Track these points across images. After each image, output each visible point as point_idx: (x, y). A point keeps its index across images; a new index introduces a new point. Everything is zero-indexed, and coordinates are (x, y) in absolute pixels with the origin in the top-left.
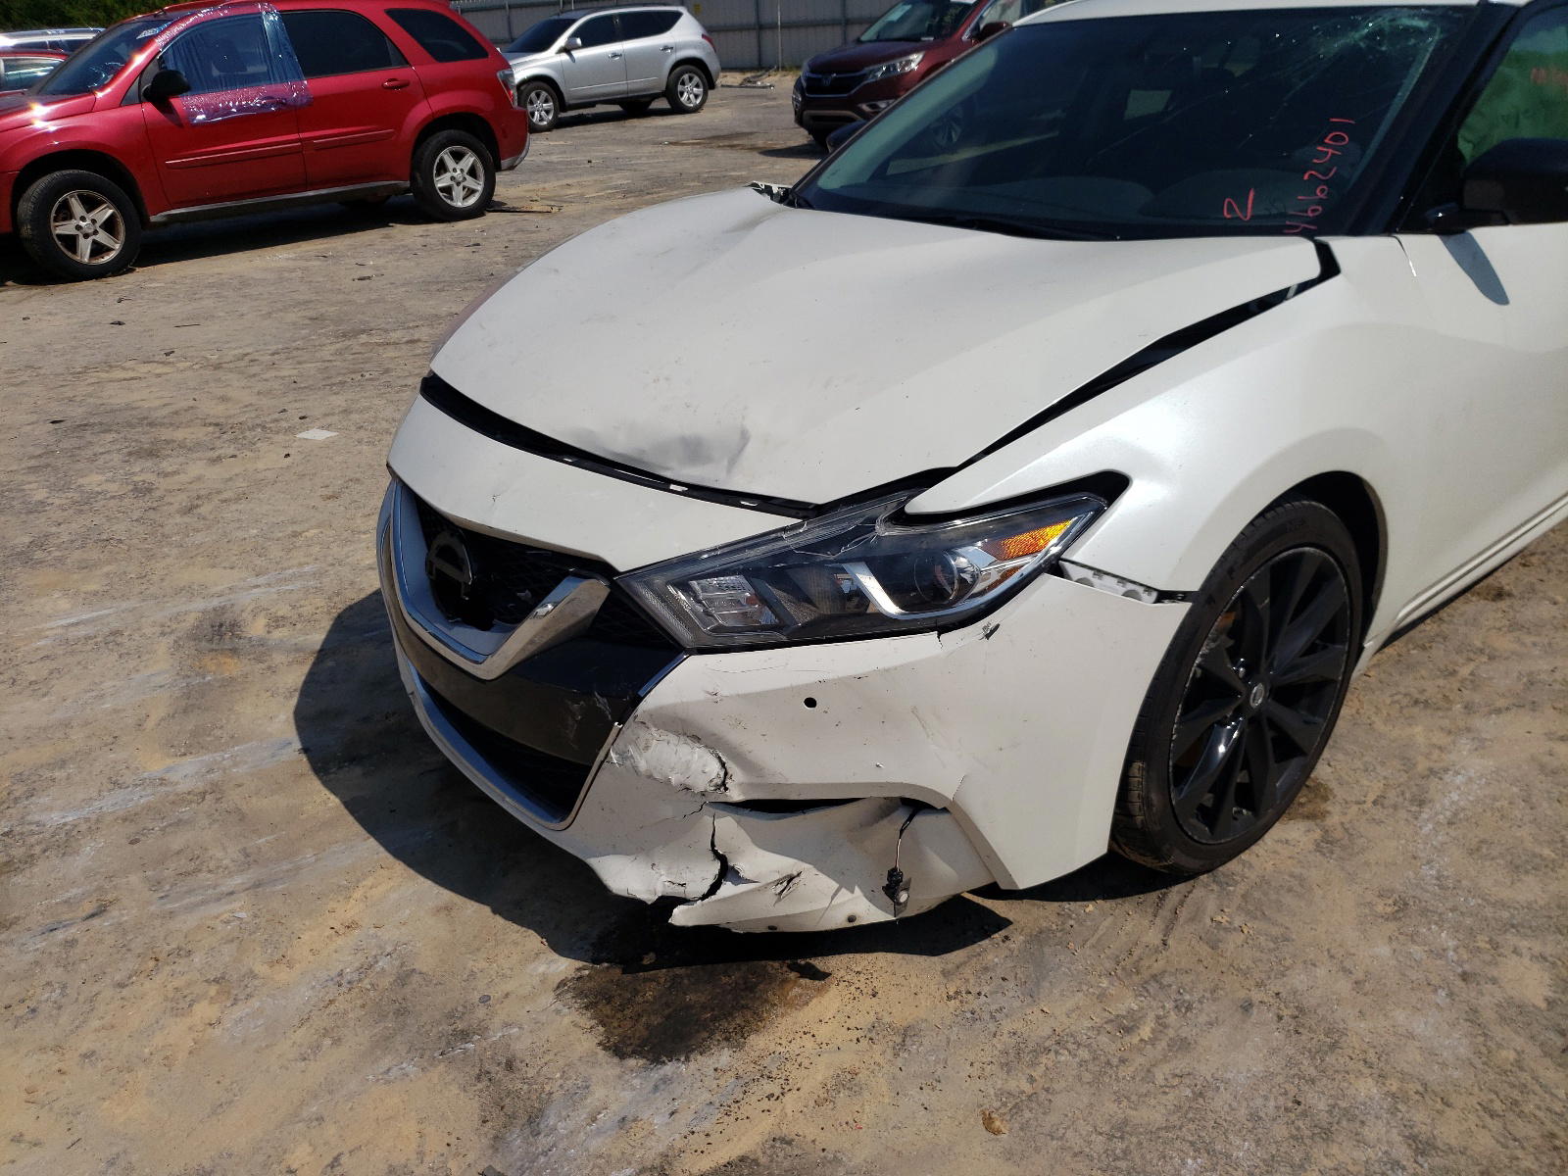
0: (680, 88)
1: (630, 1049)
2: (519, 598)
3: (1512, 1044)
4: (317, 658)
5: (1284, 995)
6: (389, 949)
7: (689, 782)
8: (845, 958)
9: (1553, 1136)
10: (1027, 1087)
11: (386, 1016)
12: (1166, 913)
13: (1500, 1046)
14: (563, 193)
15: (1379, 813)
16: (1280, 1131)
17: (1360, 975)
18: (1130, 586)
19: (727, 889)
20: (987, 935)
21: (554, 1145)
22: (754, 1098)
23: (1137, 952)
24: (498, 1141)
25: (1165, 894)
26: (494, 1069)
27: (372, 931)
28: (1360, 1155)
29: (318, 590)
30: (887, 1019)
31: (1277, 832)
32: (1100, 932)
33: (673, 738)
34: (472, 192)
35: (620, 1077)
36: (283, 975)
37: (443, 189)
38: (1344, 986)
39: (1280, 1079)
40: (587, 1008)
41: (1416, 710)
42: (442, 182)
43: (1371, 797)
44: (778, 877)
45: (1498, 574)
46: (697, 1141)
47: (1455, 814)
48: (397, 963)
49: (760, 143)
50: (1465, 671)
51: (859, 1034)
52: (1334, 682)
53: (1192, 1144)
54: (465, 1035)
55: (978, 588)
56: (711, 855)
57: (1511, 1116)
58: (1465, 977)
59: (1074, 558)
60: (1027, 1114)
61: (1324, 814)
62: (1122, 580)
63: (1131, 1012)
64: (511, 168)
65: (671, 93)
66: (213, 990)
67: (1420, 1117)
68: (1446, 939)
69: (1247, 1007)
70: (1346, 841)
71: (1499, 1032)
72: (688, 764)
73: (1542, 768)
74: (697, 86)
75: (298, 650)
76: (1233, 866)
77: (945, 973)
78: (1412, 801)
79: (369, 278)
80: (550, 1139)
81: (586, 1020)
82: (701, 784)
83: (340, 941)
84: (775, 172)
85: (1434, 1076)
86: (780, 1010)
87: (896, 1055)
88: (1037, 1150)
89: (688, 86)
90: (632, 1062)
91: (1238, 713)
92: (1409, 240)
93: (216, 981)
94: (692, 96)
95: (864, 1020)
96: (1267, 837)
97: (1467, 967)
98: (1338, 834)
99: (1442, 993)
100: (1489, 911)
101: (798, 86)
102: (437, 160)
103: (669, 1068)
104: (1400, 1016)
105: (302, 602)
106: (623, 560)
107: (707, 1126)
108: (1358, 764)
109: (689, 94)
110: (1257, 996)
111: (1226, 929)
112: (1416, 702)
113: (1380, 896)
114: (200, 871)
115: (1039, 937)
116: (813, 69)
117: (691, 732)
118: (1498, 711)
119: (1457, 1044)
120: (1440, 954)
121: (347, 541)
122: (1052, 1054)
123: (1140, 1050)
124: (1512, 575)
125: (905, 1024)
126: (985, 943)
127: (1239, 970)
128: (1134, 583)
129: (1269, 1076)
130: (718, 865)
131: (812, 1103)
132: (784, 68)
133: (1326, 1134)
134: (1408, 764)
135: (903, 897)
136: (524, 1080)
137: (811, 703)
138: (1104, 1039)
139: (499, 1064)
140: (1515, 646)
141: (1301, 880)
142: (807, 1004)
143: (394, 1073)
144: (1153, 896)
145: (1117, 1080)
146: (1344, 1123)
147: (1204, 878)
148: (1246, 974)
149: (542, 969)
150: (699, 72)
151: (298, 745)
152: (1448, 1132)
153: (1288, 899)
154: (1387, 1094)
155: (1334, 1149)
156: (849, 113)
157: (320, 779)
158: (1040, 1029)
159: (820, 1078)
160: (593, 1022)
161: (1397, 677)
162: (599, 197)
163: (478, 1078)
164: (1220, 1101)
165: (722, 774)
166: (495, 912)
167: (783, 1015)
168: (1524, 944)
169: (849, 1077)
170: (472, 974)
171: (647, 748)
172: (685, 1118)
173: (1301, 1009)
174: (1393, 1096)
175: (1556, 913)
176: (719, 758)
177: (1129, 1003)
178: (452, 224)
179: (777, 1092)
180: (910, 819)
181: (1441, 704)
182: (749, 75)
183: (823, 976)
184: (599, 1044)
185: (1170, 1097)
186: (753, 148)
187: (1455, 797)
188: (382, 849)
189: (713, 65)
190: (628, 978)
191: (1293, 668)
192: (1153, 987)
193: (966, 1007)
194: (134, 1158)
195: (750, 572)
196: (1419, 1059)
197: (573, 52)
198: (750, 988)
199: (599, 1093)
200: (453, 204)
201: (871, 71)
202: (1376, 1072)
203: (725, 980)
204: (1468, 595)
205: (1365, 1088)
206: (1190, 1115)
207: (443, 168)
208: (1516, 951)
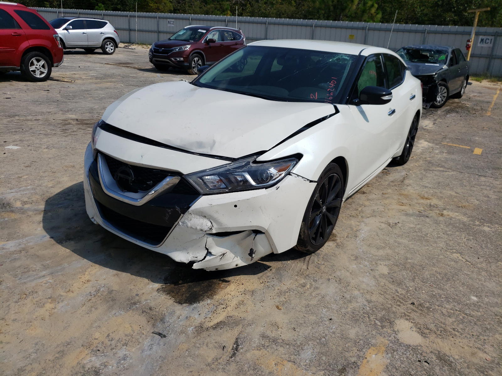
0: (106, 46)
1: (183, 302)
2: (147, 184)
3: (383, 281)
4: (44, 213)
5: (336, 277)
6: (103, 286)
7: (202, 228)
8: (233, 277)
9: (394, 297)
10: (284, 300)
11: (109, 301)
12: (306, 262)
13: (381, 282)
14: (73, 76)
15: (347, 239)
16: (341, 302)
17: (351, 271)
18: (304, 179)
19: (208, 258)
20: (266, 269)
21: (170, 325)
22: (219, 309)
23: (302, 271)
24: (154, 325)
25: (305, 258)
26: (146, 310)
27: (95, 282)
28: (358, 304)
29: (36, 194)
30: (247, 289)
31: (327, 244)
32: (292, 267)
33: (198, 217)
34: (43, 73)
35: (182, 308)
36: (71, 295)
37: (32, 71)
38: (348, 274)
39: (339, 293)
40: (167, 294)
41: (351, 218)
42: (32, 68)
43: (345, 236)
44: (221, 254)
45: (363, 188)
46: (208, 319)
47: (364, 239)
48: (107, 289)
49: (137, 67)
50: (360, 209)
51: (241, 293)
52: (338, 207)
53: (323, 307)
54: (135, 304)
55: (274, 178)
56: (205, 248)
57: (385, 294)
58: (371, 270)
59: (293, 172)
60: (286, 305)
61: (336, 240)
62: (303, 177)
63: (304, 283)
64: (57, 66)
65: (103, 47)
66: (50, 300)
67: (368, 297)
68: (366, 263)
69: (329, 280)
70: (342, 245)
71: (380, 279)
72: (202, 224)
73: (379, 229)
74: (112, 46)
75: (36, 211)
76: (318, 251)
77: (258, 278)
78: (354, 236)
79: (10, 98)
80: (169, 323)
81: (168, 297)
82: (206, 228)
83: (86, 285)
84: (144, 76)
85: (369, 289)
86: (220, 290)
87: (252, 296)
88: (291, 312)
89: (109, 46)
90: (184, 305)
91: (320, 213)
92: (350, 106)
93: (49, 298)
94: (110, 49)
95: (243, 290)
96: (325, 245)
97: (372, 268)
98: (340, 244)
99: (368, 273)
100: (374, 257)
101: (151, 50)
102: (31, 61)
103: (195, 305)
104: (361, 279)
105: (32, 197)
106: (185, 171)
107: (209, 316)
108: (341, 229)
109: (109, 48)
110: (330, 277)
111: (320, 264)
112: (351, 216)
113: (352, 256)
114: (30, 271)
115: (278, 269)
116: (157, 46)
117: (203, 214)
118: (368, 217)
119: (373, 282)
120: (366, 266)
121: (40, 180)
122: (288, 293)
123: (308, 290)
124: (366, 189)
125: (252, 290)
126: (266, 271)
127: (325, 272)
128: (305, 178)
129: (336, 292)
130: (206, 251)
131: (234, 308)
132: (138, 44)
133: (350, 302)
134: (352, 229)
135: (254, 255)
136: (156, 312)
137: (236, 206)
138: (299, 289)
139: (147, 309)
140: (369, 204)
141: (334, 254)
142: (226, 288)
143: (117, 314)
144: (303, 259)
145: (304, 296)
146: (353, 299)
147: (313, 254)
148: (327, 273)
149: (151, 286)
150: (113, 42)
151: (48, 236)
152: (374, 298)
153: (332, 258)
154: (361, 293)
155: (352, 304)
156: (168, 60)
157: (61, 245)
158: (285, 288)
159: (235, 303)
160: (171, 297)
161: (346, 211)
162: (87, 79)
163: (143, 313)
164: (328, 298)
165: (211, 225)
166: (132, 274)
167: (221, 291)
168: (382, 263)
169: (242, 302)
170: (131, 289)
171: (191, 220)
172: (203, 315)
173: (340, 279)
174: (362, 293)
175: (387, 256)
176: (211, 222)
177: (302, 281)
178: (36, 83)
179: (225, 307)
180: (256, 236)
181: (356, 216)
182: (126, 44)
183: (229, 281)
184: (174, 302)
185: (317, 298)
186: (135, 68)
187: (363, 235)
188: (89, 262)
189: (117, 40)
190: (176, 287)
191: (331, 203)
192: (307, 277)
193: (265, 285)
194: (44, 342)
195: (219, 175)
196: (366, 286)
197: (69, 30)
198: (211, 286)
199: (178, 313)
200: (36, 76)
201: (175, 49)
202: (358, 289)
203: (203, 285)
204: (357, 193)
205: (356, 293)
206: (322, 301)
207: (32, 64)
208: (380, 264)
